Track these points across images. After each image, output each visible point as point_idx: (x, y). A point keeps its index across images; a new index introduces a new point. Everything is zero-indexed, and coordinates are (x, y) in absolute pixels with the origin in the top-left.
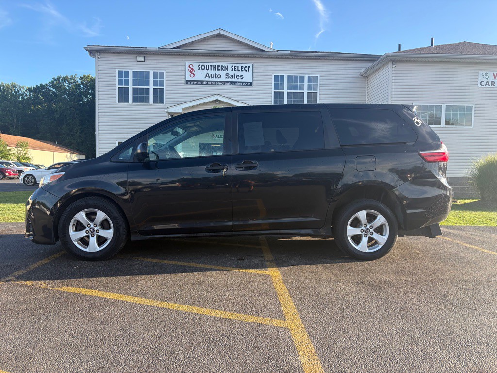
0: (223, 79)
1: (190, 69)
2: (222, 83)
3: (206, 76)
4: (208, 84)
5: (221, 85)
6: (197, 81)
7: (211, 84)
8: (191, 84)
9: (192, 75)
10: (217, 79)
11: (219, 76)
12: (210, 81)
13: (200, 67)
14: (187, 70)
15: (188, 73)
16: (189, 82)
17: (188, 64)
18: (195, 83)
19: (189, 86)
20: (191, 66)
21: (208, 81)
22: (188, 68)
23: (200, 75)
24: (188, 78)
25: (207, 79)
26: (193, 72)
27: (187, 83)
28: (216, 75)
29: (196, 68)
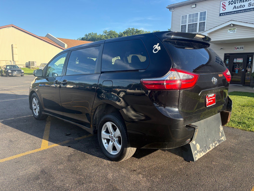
0: (246, 7)
1: (223, 6)
2: (246, 11)
3: (234, 8)
4: (234, 13)
5: (244, 12)
6: (227, 13)
7: (237, 13)
8: (223, 15)
9: (224, 9)
10: (242, 9)
11: (243, 6)
12: (236, 11)
13: (230, 2)
14: (221, 6)
15: (222, 8)
16: (222, 15)
17: (222, 2)
18: (226, 14)
19: (222, 17)
20: (224, 4)
21: (234, 11)
22: (222, 5)
23: (230, 8)
24: (222, 12)
25: (235, 10)
26: (225, 7)
27: (220, 15)
28: (241, 5)
29: (227, 4)
